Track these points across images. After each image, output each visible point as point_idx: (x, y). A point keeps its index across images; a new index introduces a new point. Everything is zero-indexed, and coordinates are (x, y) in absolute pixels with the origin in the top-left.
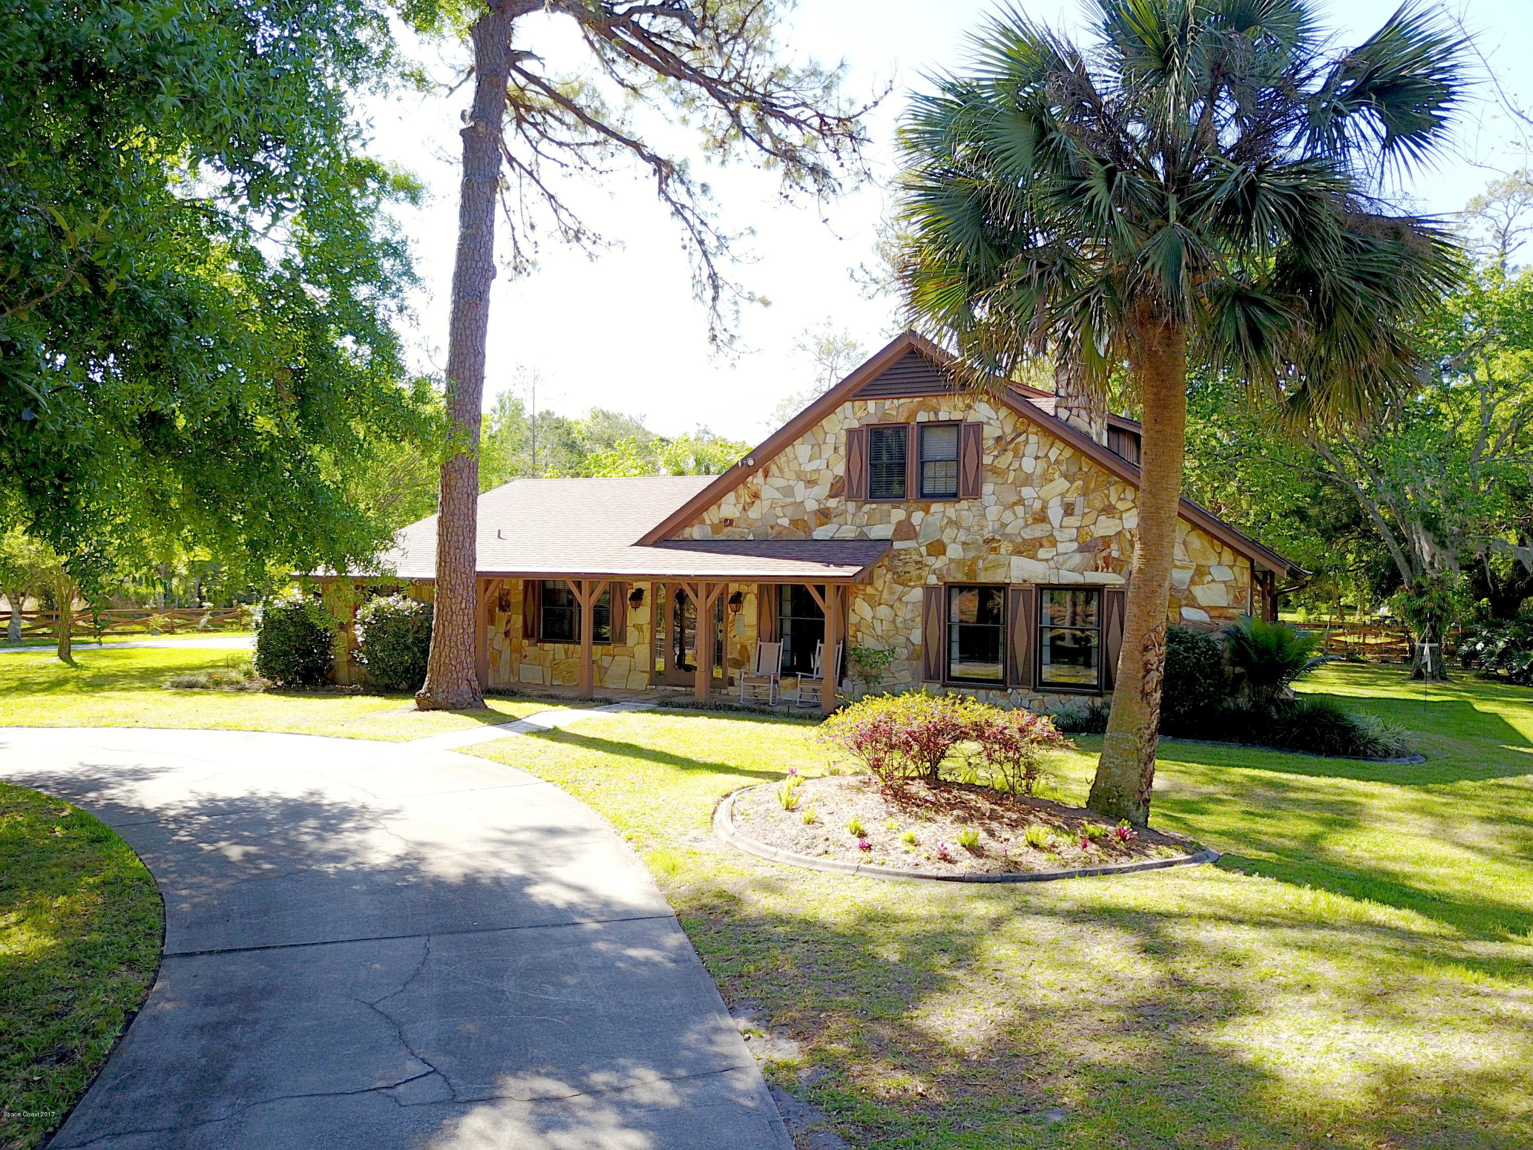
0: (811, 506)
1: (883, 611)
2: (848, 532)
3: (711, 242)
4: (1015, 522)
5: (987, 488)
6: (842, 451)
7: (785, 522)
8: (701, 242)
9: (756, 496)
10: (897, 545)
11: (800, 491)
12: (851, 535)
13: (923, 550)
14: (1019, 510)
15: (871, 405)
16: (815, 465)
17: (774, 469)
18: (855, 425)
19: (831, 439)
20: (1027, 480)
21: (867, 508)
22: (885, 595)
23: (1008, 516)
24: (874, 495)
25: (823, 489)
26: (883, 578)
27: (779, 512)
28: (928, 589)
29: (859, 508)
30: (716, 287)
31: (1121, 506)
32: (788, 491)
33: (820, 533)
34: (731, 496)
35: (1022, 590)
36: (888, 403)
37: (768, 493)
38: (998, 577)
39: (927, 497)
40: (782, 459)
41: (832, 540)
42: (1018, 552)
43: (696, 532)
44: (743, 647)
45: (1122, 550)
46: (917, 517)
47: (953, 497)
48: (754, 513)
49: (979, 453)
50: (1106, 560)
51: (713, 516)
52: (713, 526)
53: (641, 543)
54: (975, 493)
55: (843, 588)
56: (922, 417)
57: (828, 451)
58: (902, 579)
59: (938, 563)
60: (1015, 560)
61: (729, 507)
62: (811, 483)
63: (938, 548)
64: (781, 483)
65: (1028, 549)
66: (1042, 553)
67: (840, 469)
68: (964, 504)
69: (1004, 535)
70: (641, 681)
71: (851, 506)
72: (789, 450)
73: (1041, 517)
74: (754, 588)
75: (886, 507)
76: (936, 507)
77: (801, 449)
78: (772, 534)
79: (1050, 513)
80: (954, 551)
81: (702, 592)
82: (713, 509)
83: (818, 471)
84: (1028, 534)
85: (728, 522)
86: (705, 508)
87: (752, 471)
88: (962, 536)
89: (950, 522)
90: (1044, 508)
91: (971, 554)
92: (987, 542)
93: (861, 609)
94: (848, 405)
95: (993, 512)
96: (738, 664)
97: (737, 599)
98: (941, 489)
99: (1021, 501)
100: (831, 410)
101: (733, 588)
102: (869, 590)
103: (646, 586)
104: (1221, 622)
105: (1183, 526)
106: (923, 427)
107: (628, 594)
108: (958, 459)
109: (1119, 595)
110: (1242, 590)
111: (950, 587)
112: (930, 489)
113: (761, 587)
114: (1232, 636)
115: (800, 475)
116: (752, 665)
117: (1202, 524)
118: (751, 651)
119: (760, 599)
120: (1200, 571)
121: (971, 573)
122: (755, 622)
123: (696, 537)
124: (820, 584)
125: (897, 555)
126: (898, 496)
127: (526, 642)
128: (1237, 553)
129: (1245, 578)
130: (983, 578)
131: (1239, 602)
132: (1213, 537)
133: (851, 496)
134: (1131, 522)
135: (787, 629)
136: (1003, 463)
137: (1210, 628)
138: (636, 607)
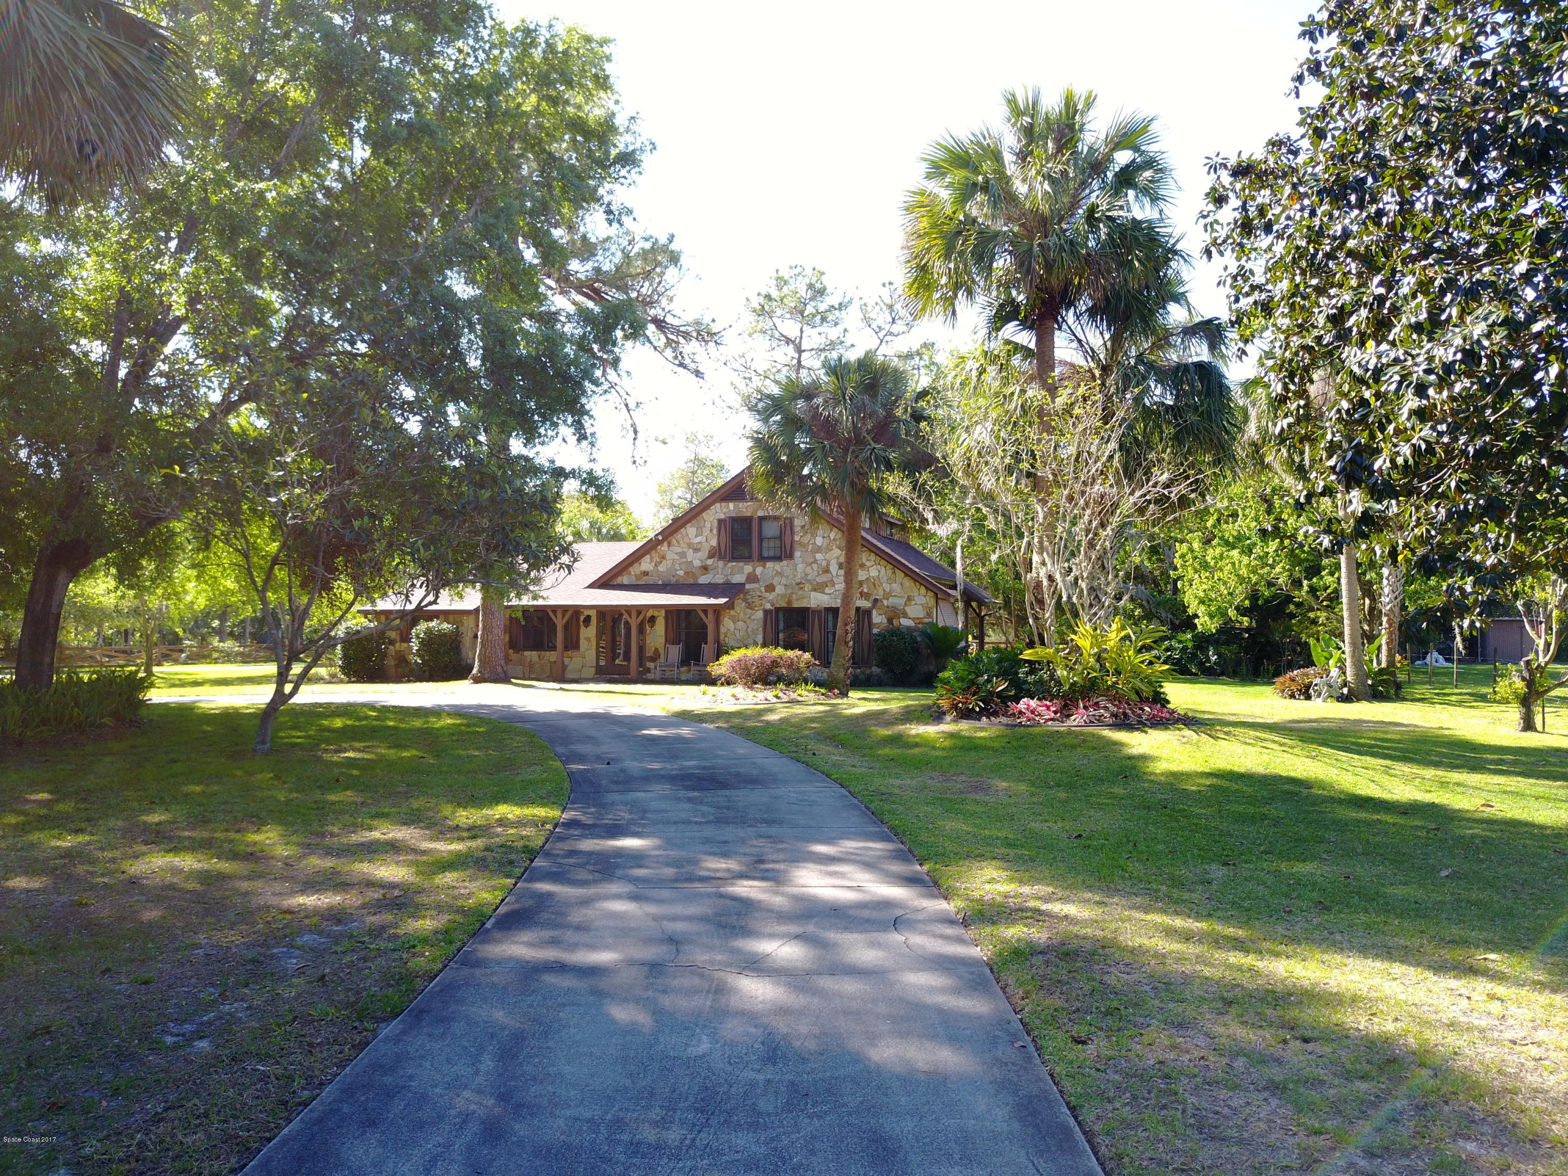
0: (697, 563)
1: (740, 624)
2: (719, 579)
3: (632, 405)
4: (812, 573)
5: (797, 554)
6: (715, 531)
7: (681, 573)
8: (627, 405)
9: (663, 557)
10: (748, 586)
11: (690, 555)
12: (721, 581)
13: (763, 589)
14: (815, 566)
15: (731, 505)
16: (699, 539)
17: (674, 541)
18: (722, 516)
19: (708, 525)
20: (819, 549)
21: (730, 564)
22: (741, 615)
23: (809, 570)
24: (734, 558)
25: (704, 554)
26: (740, 605)
27: (677, 567)
28: (766, 612)
29: (725, 565)
30: (635, 432)
31: (868, 564)
32: (683, 555)
33: (703, 580)
34: (647, 558)
35: (817, 612)
36: (741, 505)
37: (670, 556)
38: (804, 604)
39: (763, 559)
40: (679, 536)
41: (710, 584)
42: (815, 590)
43: (625, 579)
44: (656, 650)
45: (869, 588)
46: (759, 570)
47: (778, 558)
48: (661, 568)
49: (792, 533)
50: (861, 593)
51: (635, 570)
52: (636, 575)
53: (592, 586)
54: (790, 556)
55: (717, 609)
56: (760, 513)
57: (706, 532)
58: (750, 606)
59: (771, 596)
60: (813, 594)
61: (646, 564)
62: (696, 550)
63: (770, 588)
64: (679, 550)
65: (819, 588)
66: (827, 590)
67: (714, 542)
68: (785, 563)
69: (807, 581)
70: (591, 672)
71: (721, 563)
72: (683, 530)
73: (827, 571)
74: (663, 613)
75: (741, 564)
76: (769, 564)
77: (690, 530)
78: (673, 580)
79: (831, 568)
80: (780, 590)
81: (634, 614)
82: (636, 565)
83: (700, 543)
84: (819, 580)
85: (646, 573)
86: (631, 564)
87: (659, 543)
88: (784, 581)
89: (777, 572)
90: (828, 565)
91: (790, 591)
92: (798, 584)
93: (727, 624)
94: (718, 505)
95: (800, 567)
96: (653, 659)
97: (653, 620)
98: (772, 554)
99: (815, 561)
100: (707, 507)
101: (649, 614)
102: (732, 612)
103: (593, 613)
104: (920, 626)
105: (900, 574)
106: (761, 519)
107: (582, 618)
108: (780, 537)
109: (868, 612)
110: (931, 608)
111: (778, 610)
112: (765, 554)
113: (667, 612)
114: (924, 633)
115: (690, 546)
116: (662, 659)
117: (909, 573)
118: (662, 651)
119: (666, 619)
120: (909, 599)
121: (789, 602)
122: (663, 633)
123: (626, 582)
124: (705, 608)
125: (748, 592)
126: (748, 558)
127: (511, 651)
128: (927, 589)
129: (932, 602)
130: (796, 605)
131: (929, 615)
132: (915, 580)
133: (720, 558)
134: (874, 573)
135: (683, 637)
136: (806, 540)
137: (915, 629)
138: (586, 627)
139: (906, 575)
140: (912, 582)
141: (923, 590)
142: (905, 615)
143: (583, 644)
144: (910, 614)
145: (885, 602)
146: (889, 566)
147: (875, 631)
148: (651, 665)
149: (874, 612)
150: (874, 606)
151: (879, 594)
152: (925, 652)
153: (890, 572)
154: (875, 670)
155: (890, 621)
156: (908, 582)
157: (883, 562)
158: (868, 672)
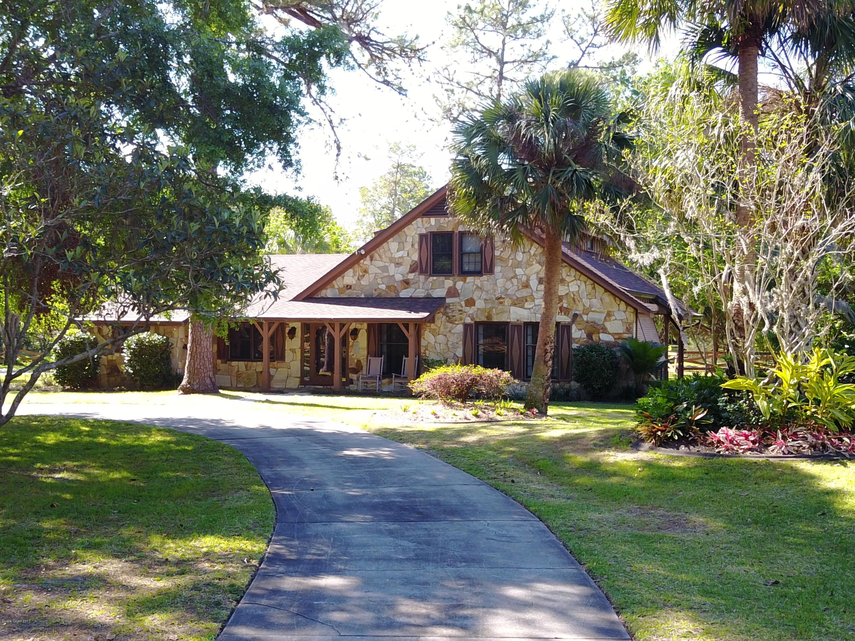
0: (399, 277)
1: (441, 338)
2: (420, 293)
3: (335, 123)
4: (512, 287)
5: (497, 269)
6: (416, 246)
7: (383, 287)
8: (331, 122)
9: (366, 271)
10: (448, 301)
11: (392, 269)
12: (422, 295)
13: (463, 303)
14: (515, 281)
15: (433, 220)
16: (400, 254)
17: (376, 256)
18: (424, 231)
19: (409, 240)
20: (519, 265)
21: (431, 279)
22: (442, 329)
23: (509, 285)
24: (435, 272)
25: (405, 268)
26: (440, 318)
27: (379, 281)
28: (466, 326)
29: (426, 279)
30: (339, 148)
31: (568, 279)
32: (385, 269)
33: (404, 294)
34: (351, 271)
35: (517, 326)
36: (442, 220)
37: (373, 270)
38: (503, 319)
39: (464, 273)
40: (381, 250)
41: (411, 298)
42: (515, 305)
43: (328, 293)
44: (359, 361)
45: (568, 303)
46: (459, 285)
47: (478, 273)
48: (364, 282)
49: (493, 249)
50: (561, 308)
51: (339, 283)
52: (339, 289)
53: (296, 299)
54: (491, 271)
55: (418, 324)
56: (461, 229)
57: (408, 247)
58: (451, 320)
59: (471, 310)
60: (512, 308)
61: (349, 278)
62: (398, 264)
63: (470, 302)
64: (381, 264)
65: (519, 302)
66: (527, 305)
67: (415, 257)
68: (485, 277)
69: (507, 295)
70: (295, 383)
71: (422, 278)
72: (385, 245)
73: (527, 286)
74: (365, 326)
75: (442, 278)
76: (469, 279)
77: (392, 245)
78: (375, 294)
79: (531, 283)
80: (480, 304)
81: (337, 328)
82: (339, 279)
83: (402, 257)
84: (519, 295)
85: (349, 287)
86: (334, 278)
87: (362, 257)
88: (484, 296)
89: (478, 287)
90: (528, 280)
91: (489, 306)
92: (498, 299)
93: (428, 337)
94: (419, 220)
95: (500, 282)
96: (356, 371)
97: (355, 333)
98: (472, 268)
99: (515, 276)
100: (409, 223)
101: (353, 326)
102: (433, 326)
103: (298, 326)
104: (620, 341)
105: (600, 290)
106: (462, 234)
107: (287, 330)
108: (481, 252)
109: (568, 327)
110: (630, 324)
111: (477, 324)
112: (466, 268)
113: (369, 325)
114: (623, 348)
115: (392, 260)
116: (364, 372)
117: (609, 289)
118: (364, 363)
119: (368, 331)
120: (609, 314)
121: (489, 316)
122: (366, 346)
123: (329, 296)
124: (406, 322)
125: (448, 307)
126: (447, 272)
127: (219, 361)
128: (627, 304)
129: (632, 317)
130: (495, 319)
131: (629, 330)
132: (615, 296)
133: (422, 272)
134: (573, 288)
135: (385, 349)
136: (505, 255)
137: (614, 345)
138: (292, 338)
139: (606, 290)
140: (612, 298)
141: (623, 305)
142: (605, 330)
143: (288, 355)
144: (610, 330)
145: (585, 317)
146: (589, 282)
147: (574, 346)
148: (354, 376)
149: (574, 328)
150: (573, 321)
151: (579, 309)
152: (624, 367)
153: (590, 287)
154: (574, 384)
155: (589, 336)
156: (608, 298)
157: (583, 278)
158: (567, 386)
